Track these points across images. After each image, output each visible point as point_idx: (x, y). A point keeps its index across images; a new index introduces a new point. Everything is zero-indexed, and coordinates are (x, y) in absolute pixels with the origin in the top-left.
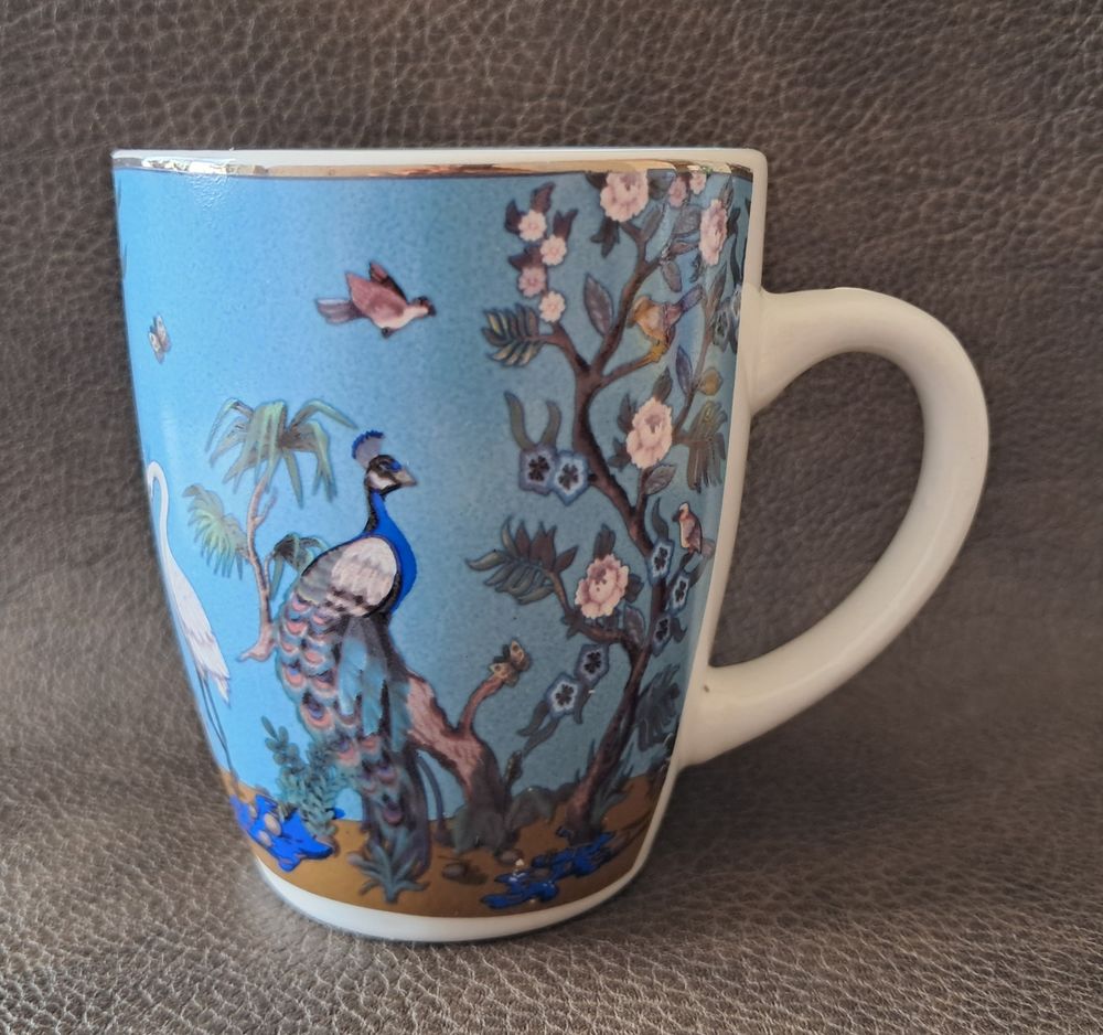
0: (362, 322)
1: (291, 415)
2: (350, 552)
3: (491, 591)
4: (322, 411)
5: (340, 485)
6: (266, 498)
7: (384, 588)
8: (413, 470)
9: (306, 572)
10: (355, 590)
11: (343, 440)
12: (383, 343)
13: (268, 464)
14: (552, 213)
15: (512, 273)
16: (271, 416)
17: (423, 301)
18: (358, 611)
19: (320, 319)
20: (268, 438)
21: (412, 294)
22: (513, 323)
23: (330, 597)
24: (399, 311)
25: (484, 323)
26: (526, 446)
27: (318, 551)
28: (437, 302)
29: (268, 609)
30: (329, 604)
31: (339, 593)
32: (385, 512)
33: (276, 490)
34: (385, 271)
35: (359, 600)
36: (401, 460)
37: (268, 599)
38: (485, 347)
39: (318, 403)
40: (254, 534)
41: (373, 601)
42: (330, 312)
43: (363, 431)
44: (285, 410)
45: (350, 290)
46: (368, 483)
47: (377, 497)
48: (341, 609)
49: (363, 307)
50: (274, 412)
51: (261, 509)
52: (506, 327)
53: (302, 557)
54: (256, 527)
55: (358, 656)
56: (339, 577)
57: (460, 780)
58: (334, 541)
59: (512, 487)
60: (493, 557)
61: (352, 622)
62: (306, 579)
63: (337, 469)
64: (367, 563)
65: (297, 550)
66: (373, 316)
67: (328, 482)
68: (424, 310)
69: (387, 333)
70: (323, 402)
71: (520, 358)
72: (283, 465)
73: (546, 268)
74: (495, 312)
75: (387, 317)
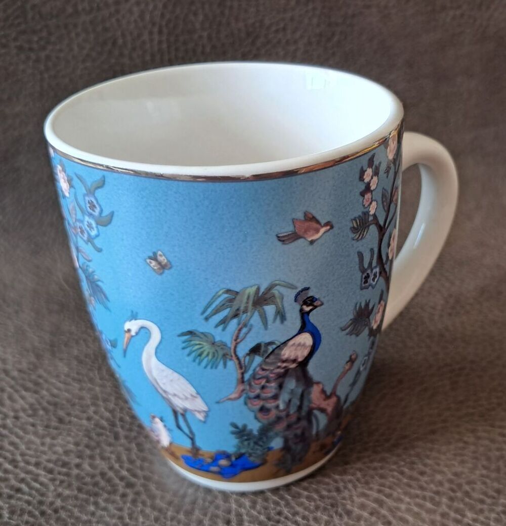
0: (301, 241)
1: (262, 290)
2: (291, 342)
3: (348, 336)
4: (279, 285)
5: (288, 315)
6: (244, 330)
7: (306, 352)
8: (322, 299)
9: (268, 357)
10: (292, 357)
11: (290, 295)
12: (311, 247)
13: (247, 315)
14: (374, 167)
15: (361, 199)
16: (249, 294)
17: (327, 224)
18: (293, 366)
19: (279, 243)
20: (247, 303)
21: (323, 222)
22: (361, 221)
23: (279, 364)
24: (317, 231)
25: (352, 226)
26: (363, 271)
27: (274, 346)
28: (334, 223)
29: (243, 378)
30: (279, 367)
31: (284, 361)
32: (309, 321)
33: (252, 326)
34: (312, 214)
35: (294, 361)
36: (317, 296)
37: (243, 374)
38: (352, 235)
39: (277, 282)
40: (235, 347)
41: (300, 360)
42: (283, 239)
43: (300, 289)
44: (258, 289)
45: (295, 227)
46: (301, 310)
47: (306, 315)
48: (285, 367)
49: (301, 233)
50: (252, 291)
51: (241, 335)
52: (359, 224)
53: (266, 351)
54: (237, 344)
55: (291, 384)
56: (284, 355)
57: (327, 414)
58: (283, 340)
59: (358, 291)
60: (351, 322)
61: (290, 371)
62: (267, 360)
63: (286, 309)
64: (299, 345)
65: (263, 349)
66: (306, 236)
67: (281, 315)
68: (328, 227)
69: (312, 242)
70: (280, 281)
71: (363, 235)
72: (256, 314)
73: (372, 191)
74: (355, 219)
75: (313, 235)
